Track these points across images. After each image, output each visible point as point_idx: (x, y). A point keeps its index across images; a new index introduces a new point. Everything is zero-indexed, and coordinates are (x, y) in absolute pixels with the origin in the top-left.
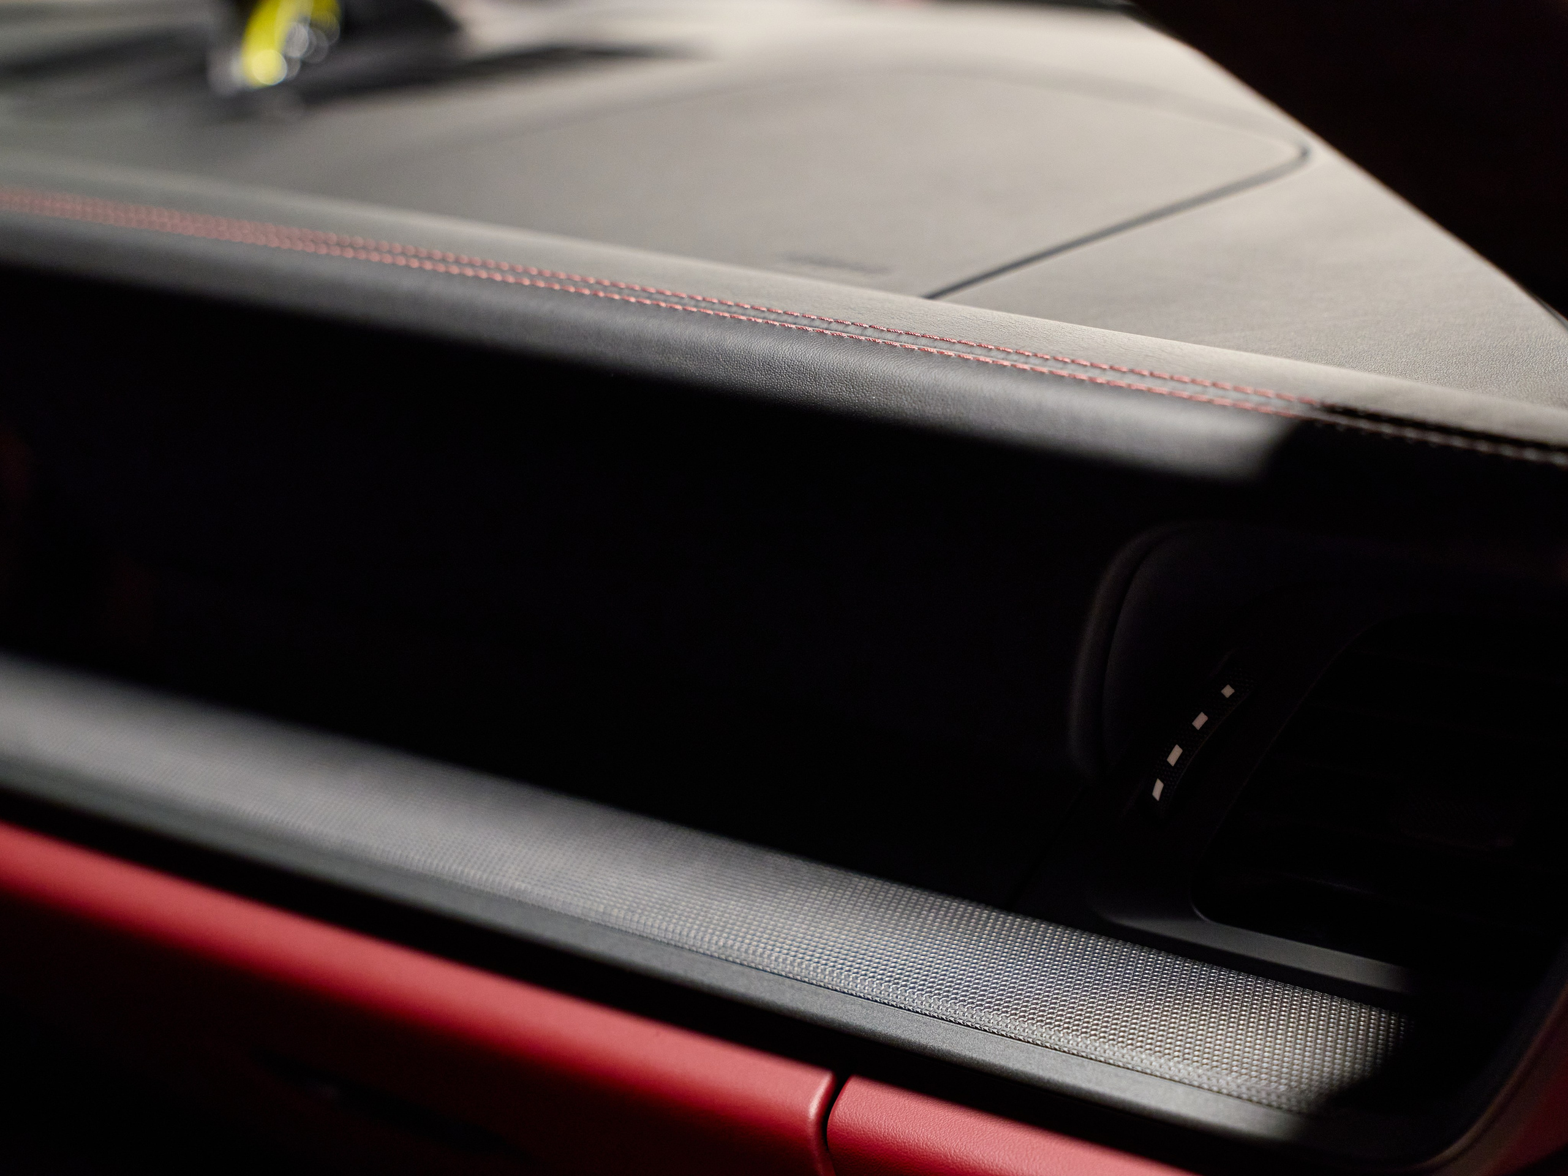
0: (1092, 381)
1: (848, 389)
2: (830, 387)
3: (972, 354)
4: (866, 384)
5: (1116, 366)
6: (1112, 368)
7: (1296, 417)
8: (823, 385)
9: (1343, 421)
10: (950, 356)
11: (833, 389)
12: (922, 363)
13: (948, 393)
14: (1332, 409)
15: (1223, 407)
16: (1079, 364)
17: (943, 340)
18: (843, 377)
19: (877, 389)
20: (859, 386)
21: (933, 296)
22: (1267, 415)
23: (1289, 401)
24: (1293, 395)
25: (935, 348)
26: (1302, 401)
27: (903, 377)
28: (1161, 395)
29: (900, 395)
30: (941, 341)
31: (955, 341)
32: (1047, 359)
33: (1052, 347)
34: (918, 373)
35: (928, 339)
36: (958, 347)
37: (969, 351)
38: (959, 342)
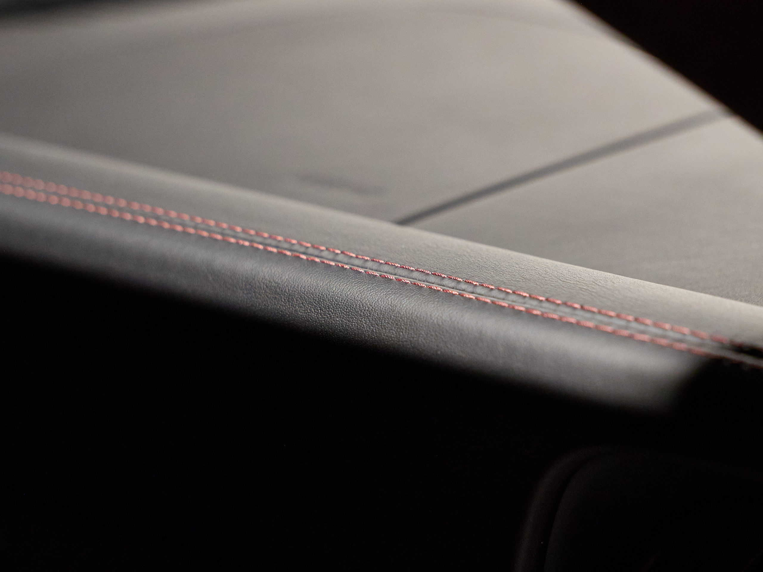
0: (528, 312)
1: (316, 310)
2: (301, 307)
3: (427, 282)
4: (332, 307)
5: (551, 299)
6: (547, 300)
7: (707, 356)
8: (295, 306)
9: (749, 360)
10: (406, 283)
11: (304, 309)
12: (381, 290)
13: (401, 318)
14: (740, 349)
15: (643, 342)
16: (520, 295)
17: (403, 267)
18: (312, 299)
19: (341, 311)
20: (325, 308)
21: (405, 222)
22: (680, 352)
23: (702, 339)
24: (705, 333)
25: (395, 275)
26: (713, 339)
27: (364, 301)
28: (589, 328)
29: (360, 318)
30: (401, 269)
31: (413, 269)
32: (492, 289)
33: (498, 278)
34: (377, 299)
35: (390, 266)
36: (416, 275)
37: (424, 279)
38: (417, 270)
